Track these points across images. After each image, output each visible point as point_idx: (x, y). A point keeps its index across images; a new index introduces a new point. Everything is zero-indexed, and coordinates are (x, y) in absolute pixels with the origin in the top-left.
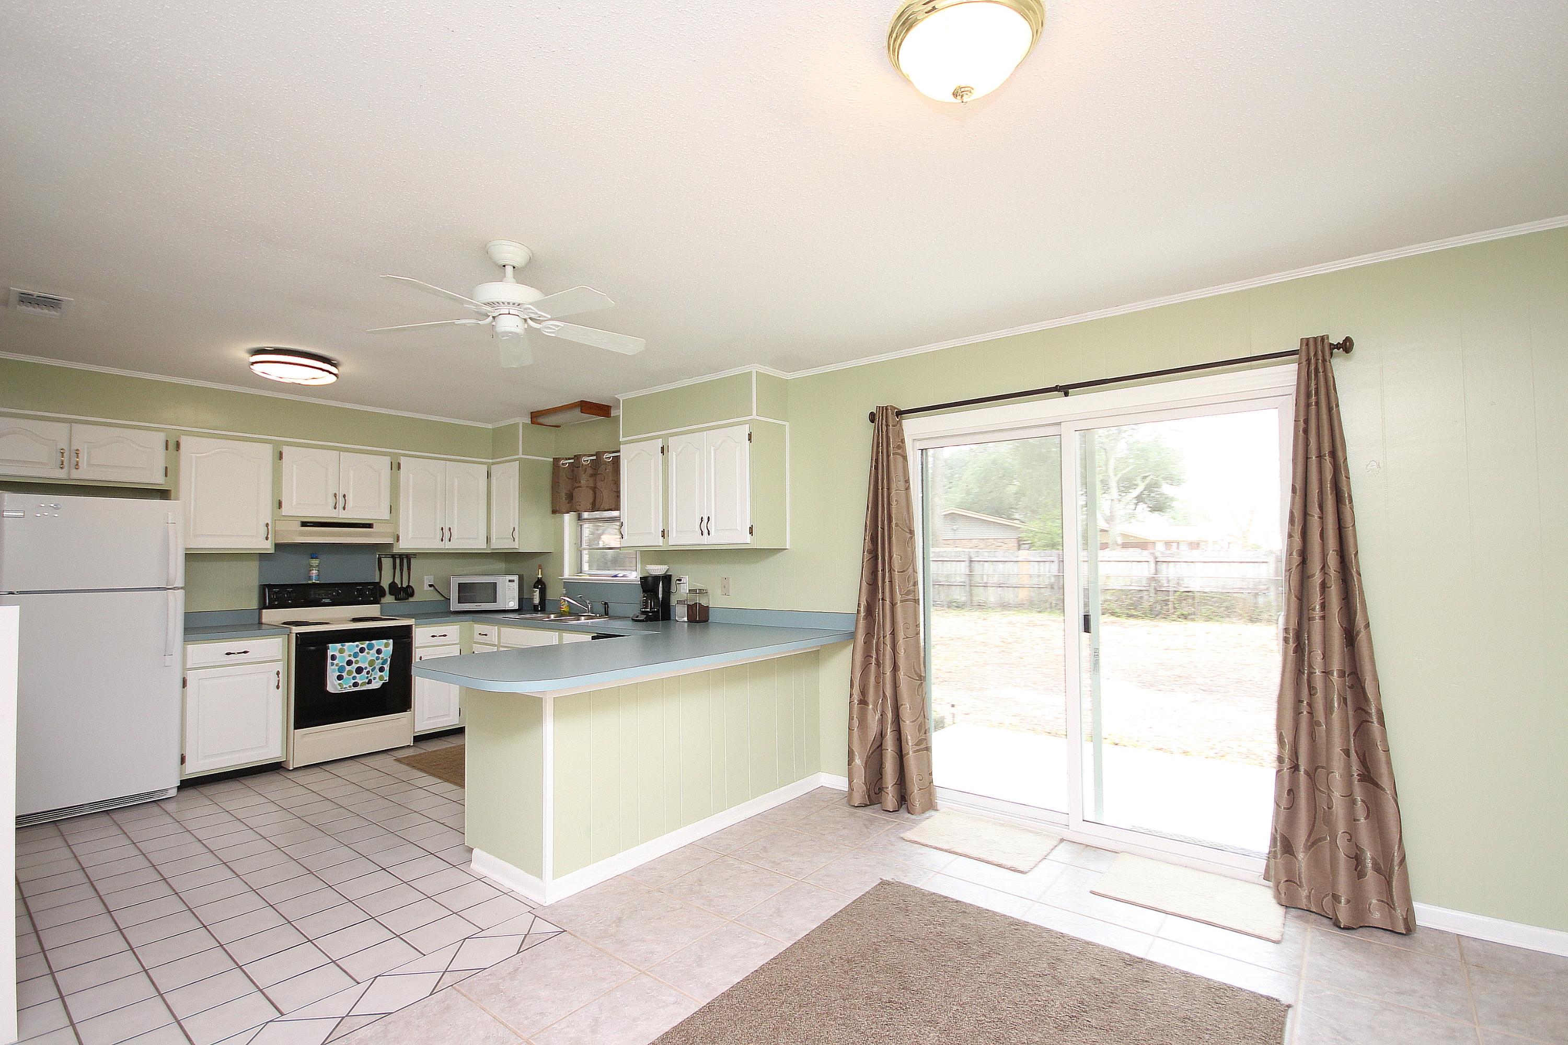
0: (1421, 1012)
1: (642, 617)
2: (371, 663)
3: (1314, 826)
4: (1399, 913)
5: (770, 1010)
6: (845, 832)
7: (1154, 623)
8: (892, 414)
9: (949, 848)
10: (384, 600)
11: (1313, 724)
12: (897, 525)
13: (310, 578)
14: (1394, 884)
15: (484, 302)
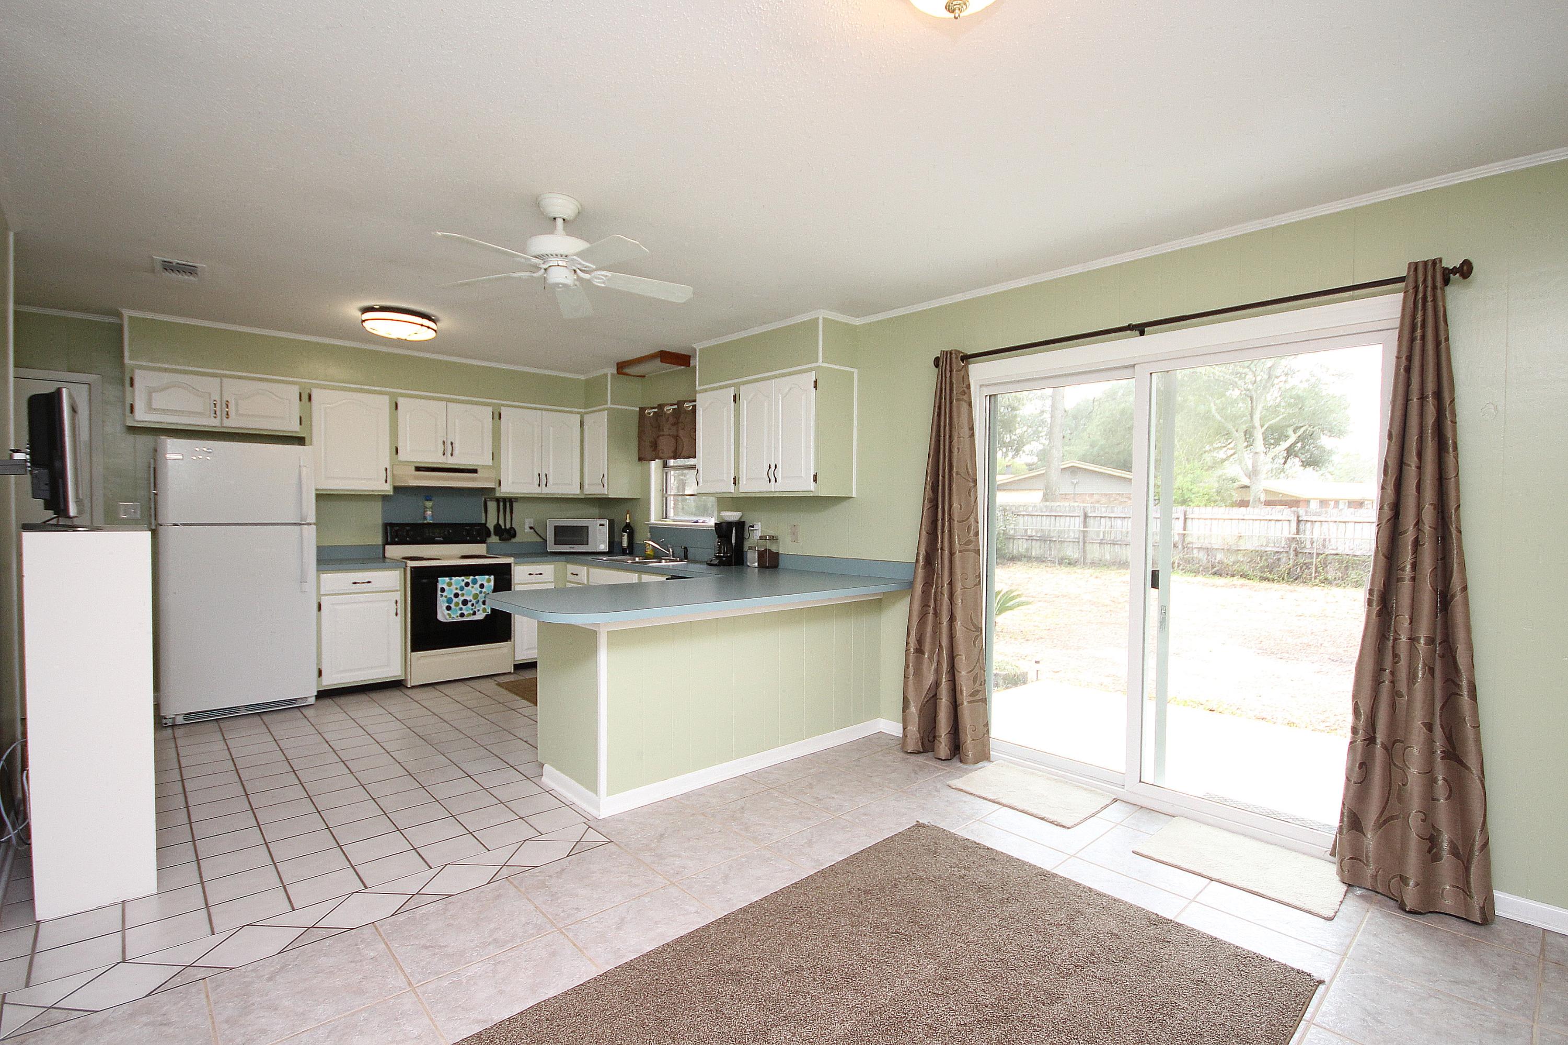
0: (1472, 1003)
1: (716, 562)
2: (475, 596)
3: (1387, 802)
4: (1477, 901)
5: (780, 927)
6: (894, 775)
7: (1294, 587)
8: (957, 358)
9: (994, 798)
10: (489, 540)
11: (1395, 694)
12: (957, 473)
13: (425, 518)
14: (1473, 869)
15: (533, 254)
